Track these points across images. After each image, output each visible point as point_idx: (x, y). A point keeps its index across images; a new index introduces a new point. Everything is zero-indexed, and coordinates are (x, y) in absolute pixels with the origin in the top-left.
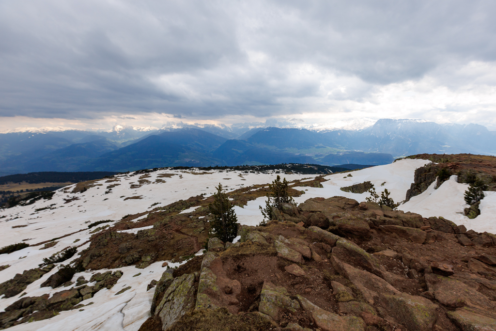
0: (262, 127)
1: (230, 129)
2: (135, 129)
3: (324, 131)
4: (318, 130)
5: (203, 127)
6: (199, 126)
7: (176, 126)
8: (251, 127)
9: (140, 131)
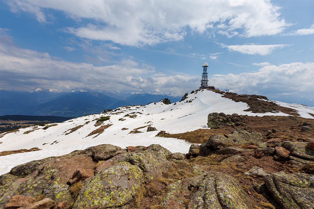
0: (139, 93)
1: (119, 94)
2: (51, 91)
3: (177, 97)
4: (174, 96)
5: (101, 92)
6: (99, 91)
7: (82, 90)
8: (133, 93)
9: (55, 92)
